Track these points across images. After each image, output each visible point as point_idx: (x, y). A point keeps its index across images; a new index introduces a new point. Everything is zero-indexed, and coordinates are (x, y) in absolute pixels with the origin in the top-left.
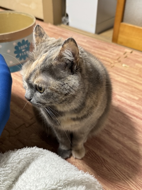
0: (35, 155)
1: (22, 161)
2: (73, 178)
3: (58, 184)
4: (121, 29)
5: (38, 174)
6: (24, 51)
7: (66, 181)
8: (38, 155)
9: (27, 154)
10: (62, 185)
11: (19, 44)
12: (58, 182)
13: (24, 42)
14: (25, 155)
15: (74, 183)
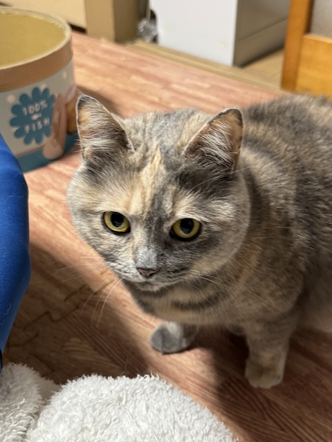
4: (306, 52)
6: (39, 118)
11: (24, 99)
13: (38, 95)
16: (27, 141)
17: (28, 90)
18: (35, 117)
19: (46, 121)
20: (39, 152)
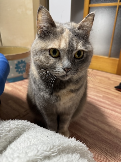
0: (26, 127)
1: (13, 130)
2: (67, 144)
3: (52, 150)
5: (28, 142)
6: (23, 68)
7: (60, 147)
8: (29, 128)
9: (18, 125)
10: (56, 151)
11: (19, 63)
12: (52, 147)
13: (22, 62)
14: (16, 125)
15: (68, 150)
16: (19, 73)
17: (20, 60)
18: (22, 67)
19: (24, 69)
20: (22, 76)
